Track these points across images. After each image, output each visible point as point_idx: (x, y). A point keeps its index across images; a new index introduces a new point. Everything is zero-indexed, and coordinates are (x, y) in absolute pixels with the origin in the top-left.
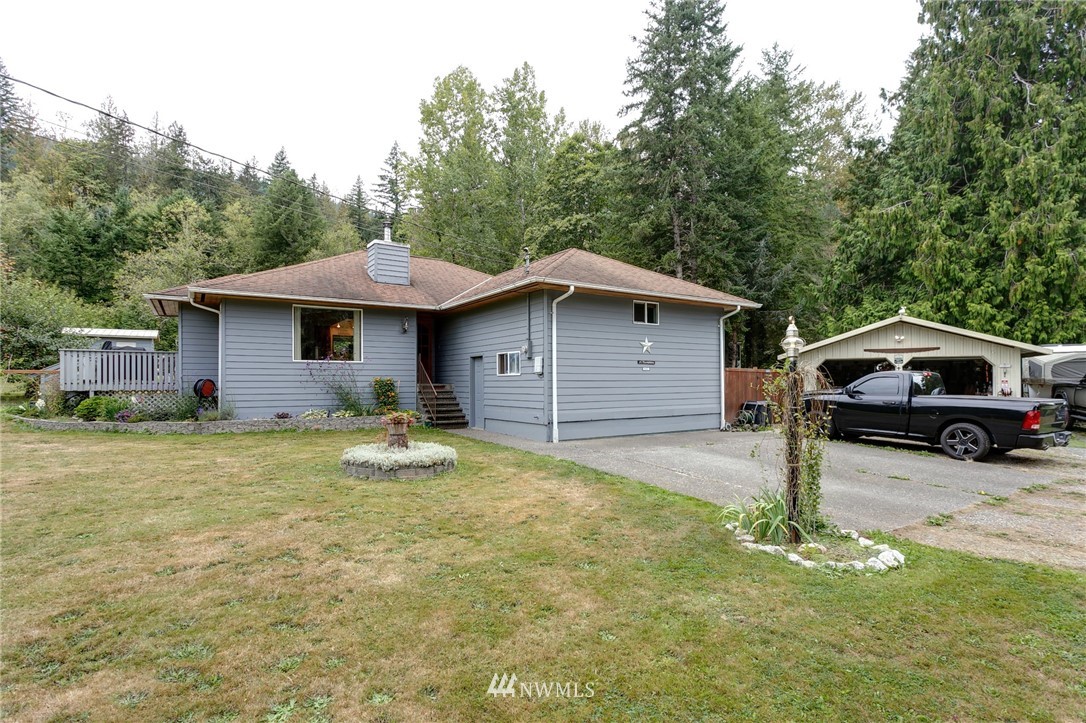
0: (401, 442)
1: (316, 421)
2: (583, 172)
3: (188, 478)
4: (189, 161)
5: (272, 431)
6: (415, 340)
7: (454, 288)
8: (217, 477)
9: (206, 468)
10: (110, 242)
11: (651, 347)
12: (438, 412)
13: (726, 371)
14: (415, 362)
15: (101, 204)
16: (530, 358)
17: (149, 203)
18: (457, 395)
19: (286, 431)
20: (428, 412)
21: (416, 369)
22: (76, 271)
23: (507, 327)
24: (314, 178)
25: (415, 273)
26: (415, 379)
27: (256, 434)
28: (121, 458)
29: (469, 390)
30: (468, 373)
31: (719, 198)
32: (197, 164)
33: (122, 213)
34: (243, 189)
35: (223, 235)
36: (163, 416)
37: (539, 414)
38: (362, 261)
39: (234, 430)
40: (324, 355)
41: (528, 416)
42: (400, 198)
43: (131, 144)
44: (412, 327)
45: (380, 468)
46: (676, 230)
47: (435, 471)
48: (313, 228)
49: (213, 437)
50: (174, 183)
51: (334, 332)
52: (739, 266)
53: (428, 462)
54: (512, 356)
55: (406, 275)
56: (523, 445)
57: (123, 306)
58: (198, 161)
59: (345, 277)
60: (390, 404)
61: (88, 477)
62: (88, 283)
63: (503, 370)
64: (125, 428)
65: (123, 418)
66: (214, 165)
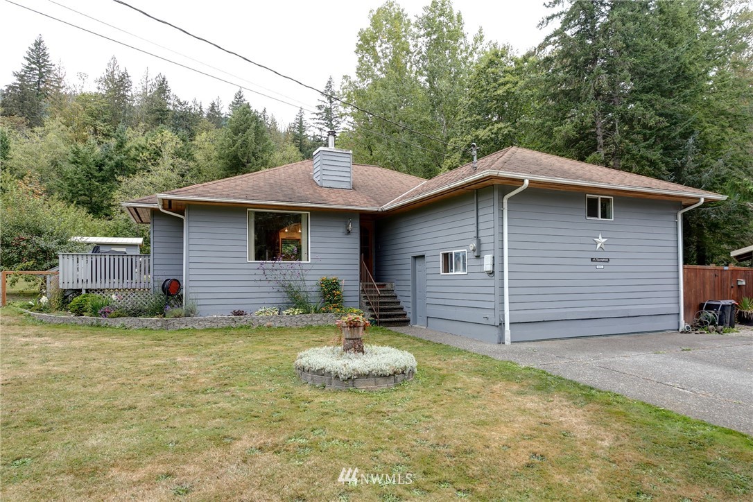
0: (356, 346)
1: (268, 318)
2: (504, 84)
3: (146, 381)
4: (170, 104)
5: (230, 328)
6: (358, 241)
7: (393, 190)
8: (174, 381)
9: (165, 369)
10: (112, 170)
11: (605, 244)
12: (381, 310)
13: (684, 268)
14: (358, 262)
15: (107, 141)
16: (478, 257)
17: (140, 138)
18: (398, 294)
19: (241, 327)
20: (371, 310)
21: (359, 269)
22: (87, 193)
23: (451, 225)
24: (265, 111)
25: (356, 178)
26: (358, 278)
27: (215, 330)
28: (94, 354)
29: (410, 288)
30: (410, 272)
31: (644, 98)
32: (176, 106)
33: (120, 146)
34: (210, 124)
35: (193, 159)
36: (136, 313)
37: (489, 314)
38: (308, 169)
39: (196, 326)
40: (273, 257)
41: (478, 316)
42: (334, 123)
43: (129, 93)
44: (355, 227)
45: (337, 377)
46: (599, 132)
47: (395, 381)
48: (263, 151)
49: (178, 333)
50: (159, 121)
51: (282, 236)
52: (667, 164)
53: (389, 371)
54: (457, 255)
55: (348, 180)
56: (474, 347)
57: (120, 219)
58: (176, 103)
59: (294, 183)
60: (335, 302)
61: (56, 378)
62: (96, 202)
63: (447, 268)
64: (105, 323)
65: (105, 314)
66: (188, 106)
